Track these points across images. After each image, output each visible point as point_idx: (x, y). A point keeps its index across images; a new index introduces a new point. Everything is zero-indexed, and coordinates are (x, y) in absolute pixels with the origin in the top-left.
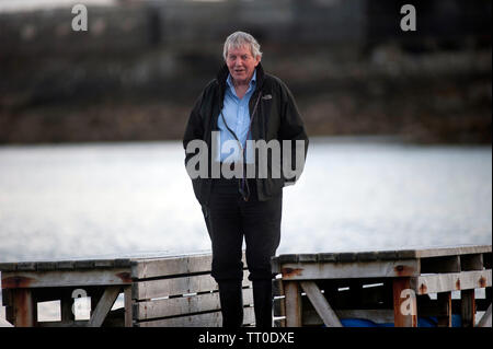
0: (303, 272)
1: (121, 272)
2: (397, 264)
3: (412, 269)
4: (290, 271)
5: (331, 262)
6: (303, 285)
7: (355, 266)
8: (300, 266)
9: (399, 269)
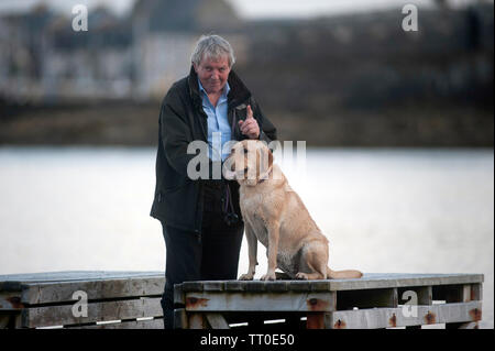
0: (208, 303)
1: (12, 295)
2: (311, 297)
3: (326, 303)
4: (194, 301)
5: (239, 292)
6: (209, 317)
7: (265, 297)
8: (205, 296)
9: (313, 303)
